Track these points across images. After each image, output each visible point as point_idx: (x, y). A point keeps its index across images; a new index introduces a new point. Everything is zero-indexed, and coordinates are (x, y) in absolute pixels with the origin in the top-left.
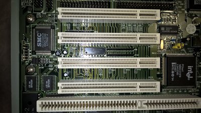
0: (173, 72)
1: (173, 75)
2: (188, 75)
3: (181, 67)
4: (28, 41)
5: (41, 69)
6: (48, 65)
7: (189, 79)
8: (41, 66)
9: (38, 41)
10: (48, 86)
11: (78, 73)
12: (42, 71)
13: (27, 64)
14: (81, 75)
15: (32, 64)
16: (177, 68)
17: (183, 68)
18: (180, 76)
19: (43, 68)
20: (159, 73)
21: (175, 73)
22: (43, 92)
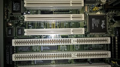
0: (93, 24)
1: (93, 26)
2: (102, 26)
3: (98, 21)
4: (8, 8)
5: (16, 24)
6: (20, 21)
7: (103, 28)
8: (16, 22)
9: (14, 7)
10: (20, 33)
11: (37, 26)
12: (16, 25)
13: (8, 21)
14: (39, 27)
15: (10, 21)
16: (95, 22)
17: (99, 22)
18: (97, 27)
19: (17, 23)
20: (85, 25)
21: (94, 25)
22: (17, 37)
